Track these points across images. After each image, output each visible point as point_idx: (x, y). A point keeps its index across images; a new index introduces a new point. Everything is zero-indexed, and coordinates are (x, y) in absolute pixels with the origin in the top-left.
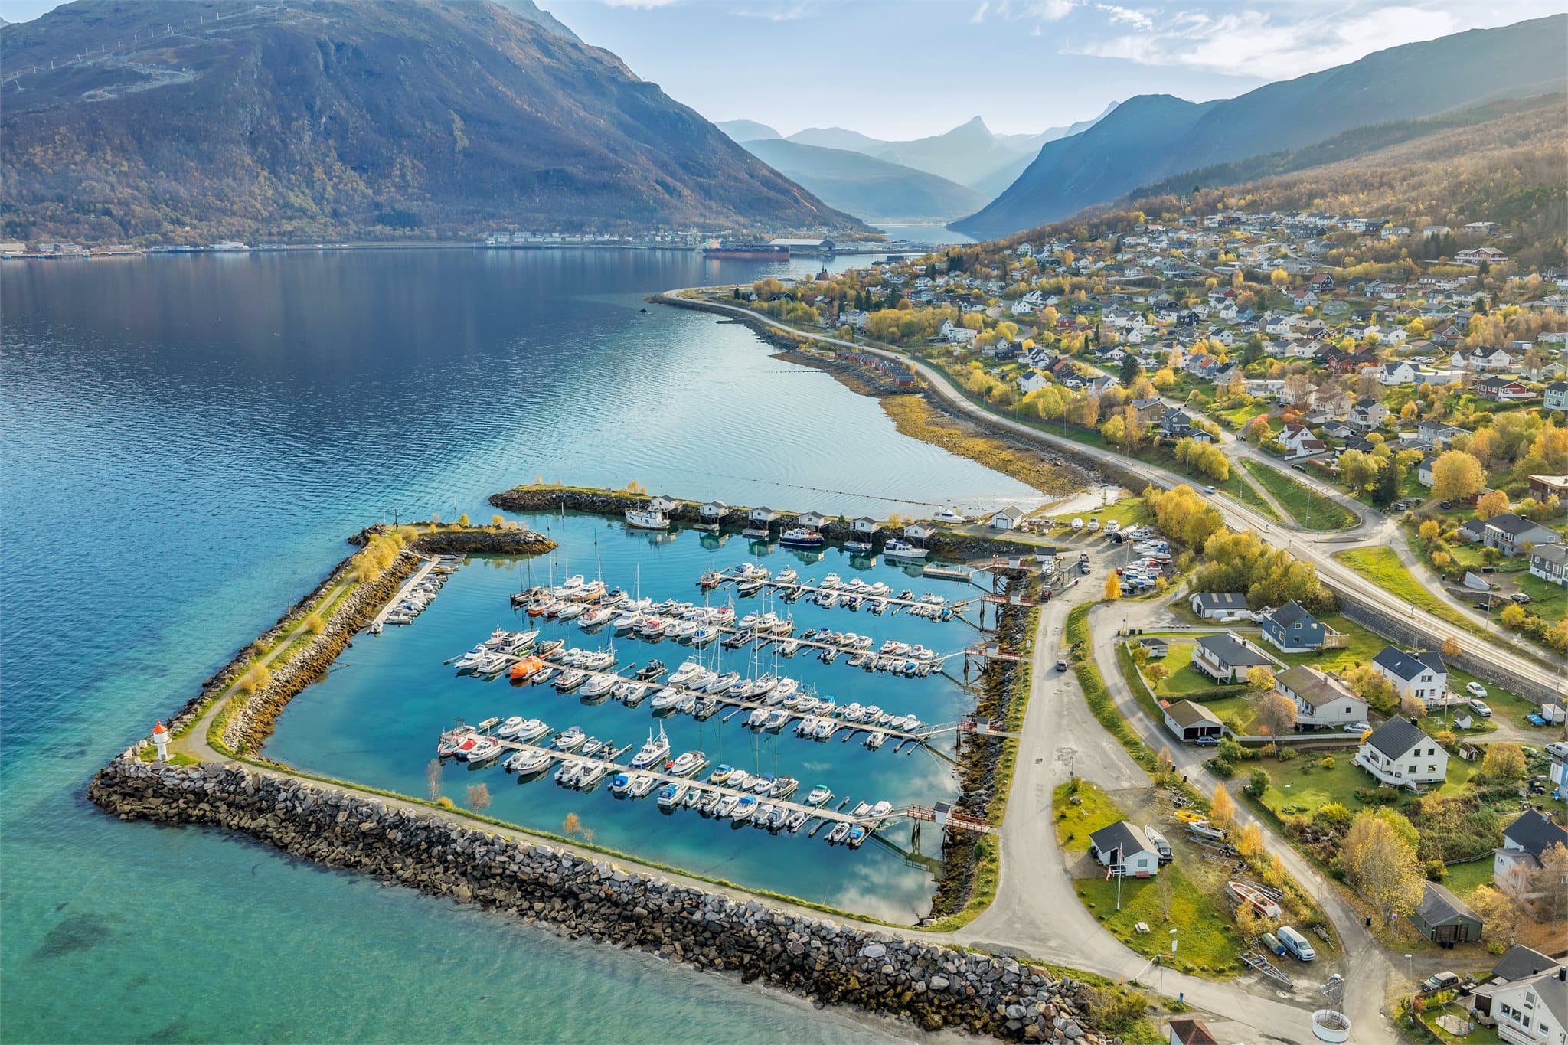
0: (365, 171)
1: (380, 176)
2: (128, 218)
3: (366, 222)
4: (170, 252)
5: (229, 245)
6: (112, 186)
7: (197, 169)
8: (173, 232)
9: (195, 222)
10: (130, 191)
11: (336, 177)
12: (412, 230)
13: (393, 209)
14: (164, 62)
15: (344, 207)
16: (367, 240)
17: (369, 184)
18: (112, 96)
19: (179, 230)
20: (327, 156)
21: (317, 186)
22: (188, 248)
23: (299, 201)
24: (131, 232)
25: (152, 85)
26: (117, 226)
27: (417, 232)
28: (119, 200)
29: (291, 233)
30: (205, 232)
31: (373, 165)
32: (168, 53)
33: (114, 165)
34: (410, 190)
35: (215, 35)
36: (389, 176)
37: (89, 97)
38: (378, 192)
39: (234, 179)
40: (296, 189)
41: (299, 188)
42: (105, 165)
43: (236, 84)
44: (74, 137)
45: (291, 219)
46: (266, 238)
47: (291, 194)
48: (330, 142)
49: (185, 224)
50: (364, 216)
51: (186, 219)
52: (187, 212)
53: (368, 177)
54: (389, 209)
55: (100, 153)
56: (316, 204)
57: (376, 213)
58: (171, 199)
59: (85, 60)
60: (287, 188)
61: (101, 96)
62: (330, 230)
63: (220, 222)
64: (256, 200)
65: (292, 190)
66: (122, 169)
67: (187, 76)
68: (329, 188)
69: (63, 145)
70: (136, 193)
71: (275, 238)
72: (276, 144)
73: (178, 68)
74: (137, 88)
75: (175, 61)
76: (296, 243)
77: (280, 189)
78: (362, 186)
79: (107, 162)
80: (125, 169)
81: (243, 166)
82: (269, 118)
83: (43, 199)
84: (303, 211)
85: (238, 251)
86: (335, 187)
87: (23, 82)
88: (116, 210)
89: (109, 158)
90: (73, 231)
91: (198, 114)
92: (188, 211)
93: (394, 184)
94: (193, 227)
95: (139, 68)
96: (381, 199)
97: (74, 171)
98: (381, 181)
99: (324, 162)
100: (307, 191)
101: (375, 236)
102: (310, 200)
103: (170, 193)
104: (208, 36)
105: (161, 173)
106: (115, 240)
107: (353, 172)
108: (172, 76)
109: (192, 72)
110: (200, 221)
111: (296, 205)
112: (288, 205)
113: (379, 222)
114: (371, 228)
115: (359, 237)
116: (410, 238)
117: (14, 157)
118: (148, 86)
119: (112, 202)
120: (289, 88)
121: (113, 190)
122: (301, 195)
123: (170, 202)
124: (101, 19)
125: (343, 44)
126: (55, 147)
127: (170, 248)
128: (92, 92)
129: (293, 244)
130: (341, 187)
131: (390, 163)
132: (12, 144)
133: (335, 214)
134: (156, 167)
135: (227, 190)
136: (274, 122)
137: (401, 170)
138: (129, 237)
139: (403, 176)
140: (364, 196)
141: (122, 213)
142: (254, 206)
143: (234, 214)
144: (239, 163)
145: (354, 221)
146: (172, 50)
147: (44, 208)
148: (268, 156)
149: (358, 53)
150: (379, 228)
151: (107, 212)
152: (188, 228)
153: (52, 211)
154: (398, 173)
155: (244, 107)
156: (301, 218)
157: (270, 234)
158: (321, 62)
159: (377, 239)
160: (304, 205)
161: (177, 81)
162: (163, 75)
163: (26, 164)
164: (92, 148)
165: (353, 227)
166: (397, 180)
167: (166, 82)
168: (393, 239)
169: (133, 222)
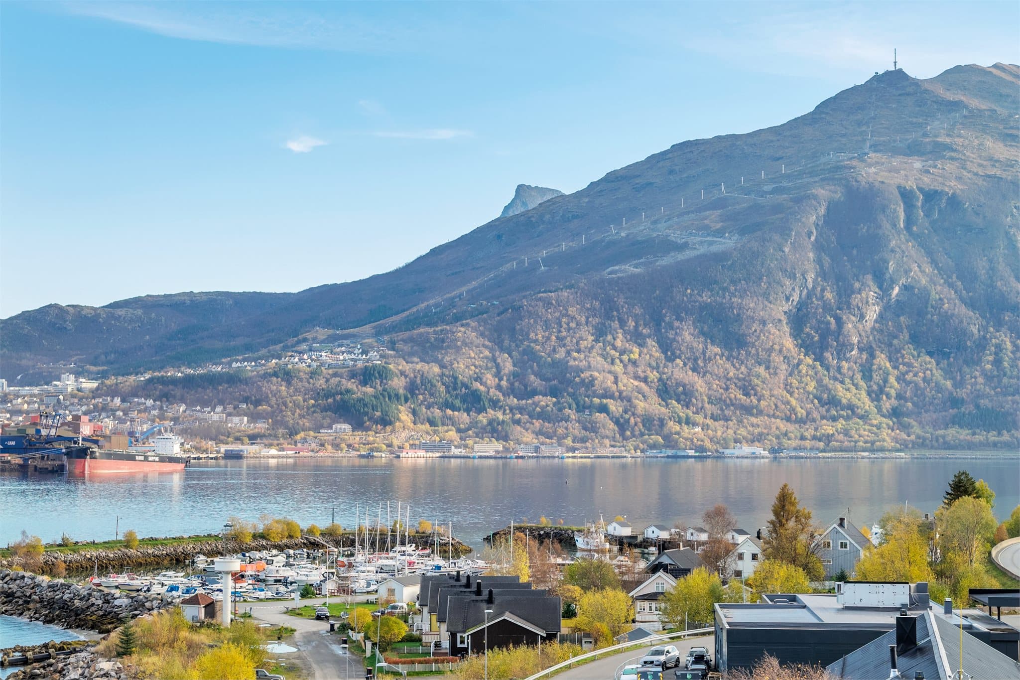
0: (947, 356)
1: (966, 362)
2: (627, 416)
3: (935, 425)
4: (668, 457)
5: (746, 449)
6: (616, 378)
7: (723, 355)
8: (678, 433)
9: (709, 421)
10: (636, 383)
11: (904, 364)
12: (1000, 434)
13: (977, 407)
14: (706, 228)
15: (909, 404)
16: (932, 447)
17: (948, 373)
18: (638, 270)
19: (686, 431)
20: (896, 337)
21: (876, 377)
22: (691, 453)
23: (849, 395)
24: (628, 433)
25: (688, 254)
26: (612, 426)
27: (1006, 437)
28: (621, 393)
29: (828, 438)
30: (719, 433)
31: (958, 349)
32: (713, 218)
33: (622, 353)
34: (1005, 380)
35: (774, 191)
36: (978, 362)
37: (610, 273)
38: (958, 385)
39: (768, 368)
40: (847, 380)
41: (852, 378)
42: (613, 352)
43: (787, 250)
44: (583, 319)
45: (834, 419)
46: (794, 443)
47: (839, 386)
48: (902, 319)
49: (695, 424)
50: (935, 416)
51: (699, 418)
52: (700, 410)
53: (949, 365)
54: (971, 407)
55: (609, 337)
56: (872, 401)
57: (953, 412)
58: (684, 393)
59: (619, 232)
60: (836, 379)
61: (624, 271)
62: (885, 433)
63: (740, 422)
64: (791, 394)
65: (842, 382)
66: (632, 356)
67: (728, 243)
68: (892, 380)
69: (569, 329)
70: (642, 385)
71: (808, 444)
72: (829, 323)
73: (720, 233)
74: (666, 261)
75: (719, 225)
76: (835, 450)
77: (826, 380)
78: (938, 374)
79: (615, 348)
80: (635, 356)
81: (781, 351)
82: (823, 290)
83: (534, 393)
84: (851, 407)
85: (754, 457)
86: (900, 379)
87: (547, 261)
88: (615, 407)
89: (618, 343)
90: (560, 431)
91: (732, 288)
92: (702, 408)
93: (984, 373)
94: (705, 427)
95: (676, 236)
96: (962, 393)
97: (575, 359)
98: (966, 369)
99: (891, 345)
100: (862, 383)
101: (945, 443)
102: (864, 394)
103: (684, 386)
104: (764, 194)
105: (678, 361)
106: (607, 442)
107: (928, 358)
108: (711, 243)
109: (736, 237)
110: (716, 420)
111: (844, 401)
112: (833, 402)
113: (954, 423)
114: (941, 432)
115: (922, 444)
116: (995, 445)
117: (513, 345)
118: (681, 257)
119: (612, 397)
120: (855, 252)
121: (616, 382)
122: (853, 388)
123: (683, 397)
124: (651, 183)
125: (936, 191)
126: (560, 331)
127: (670, 452)
128: (617, 268)
129: (829, 451)
130: (909, 377)
131: (982, 344)
132: (514, 329)
133: (895, 413)
134: (673, 354)
135: (756, 381)
136: (829, 295)
137: (996, 354)
138: (625, 438)
139: (998, 362)
140: (939, 388)
141: (621, 409)
142: (788, 403)
143: (760, 413)
144: (777, 347)
145: (920, 423)
146: (718, 212)
147: (534, 403)
148: (816, 339)
149: (954, 202)
150: (953, 433)
151: (603, 409)
152: (698, 429)
153: (542, 408)
154: (991, 358)
155: (793, 277)
156: (847, 418)
157: (803, 438)
158: (902, 216)
159: (947, 446)
160: (855, 401)
161: (715, 249)
162: (701, 243)
163: (524, 353)
164: (600, 333)
165: (917, 429)
166: (989, 367)
167: (702, 250)
168: (970, 446)
169: (632, 421)
